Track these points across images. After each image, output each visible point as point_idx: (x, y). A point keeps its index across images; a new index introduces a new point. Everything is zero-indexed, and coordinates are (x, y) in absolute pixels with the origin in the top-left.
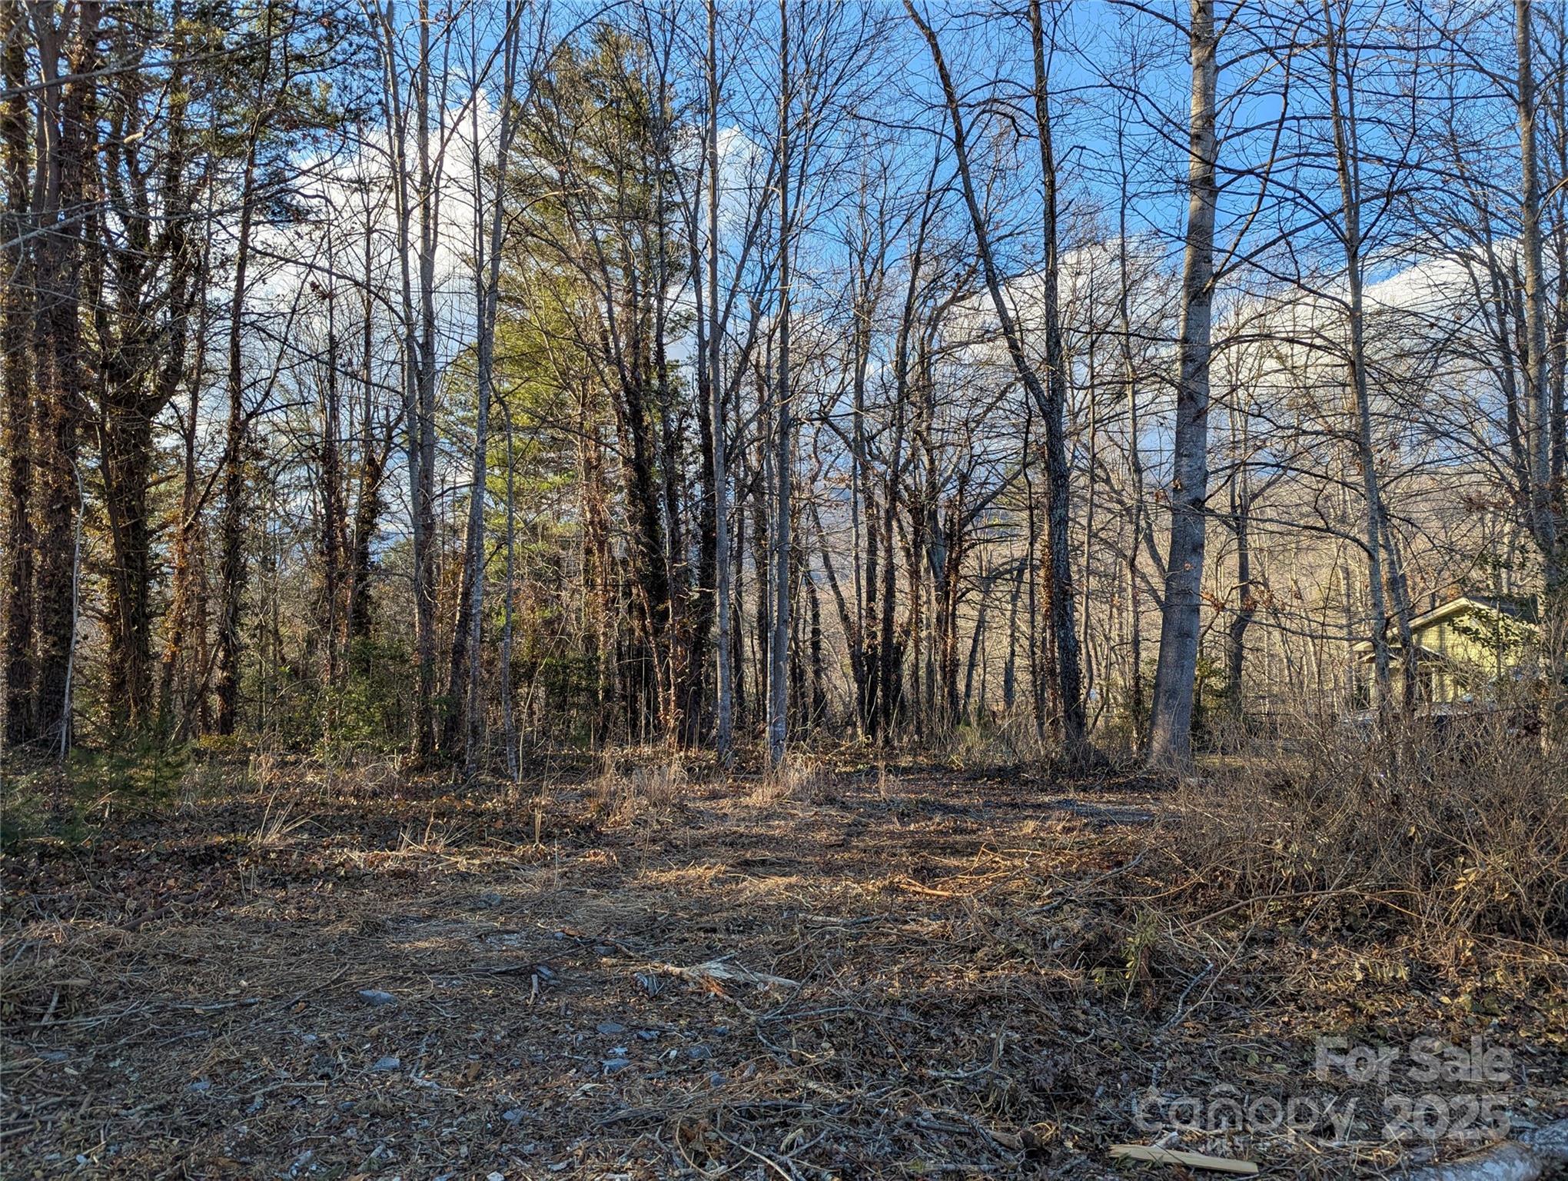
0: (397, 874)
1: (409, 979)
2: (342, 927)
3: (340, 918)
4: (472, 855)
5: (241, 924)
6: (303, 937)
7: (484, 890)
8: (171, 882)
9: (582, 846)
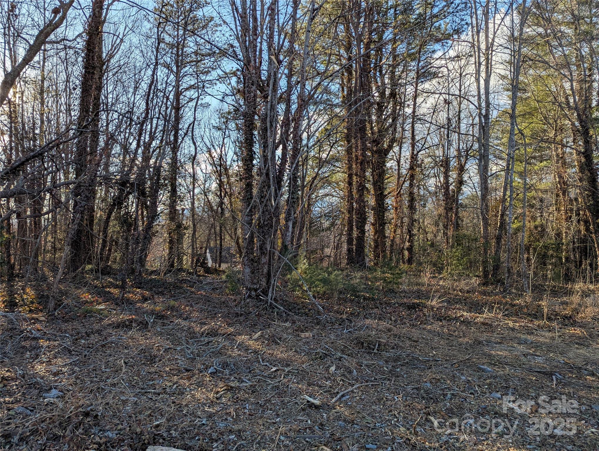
0: (483, 324)
1: (497, 365)
2: (466, 340)
3: (464, 336)
4: (515, 322)
5: (429, 331)
6: (452, 340)
7: (523, 337)
8: (403, 313)
9: (566, 325)
